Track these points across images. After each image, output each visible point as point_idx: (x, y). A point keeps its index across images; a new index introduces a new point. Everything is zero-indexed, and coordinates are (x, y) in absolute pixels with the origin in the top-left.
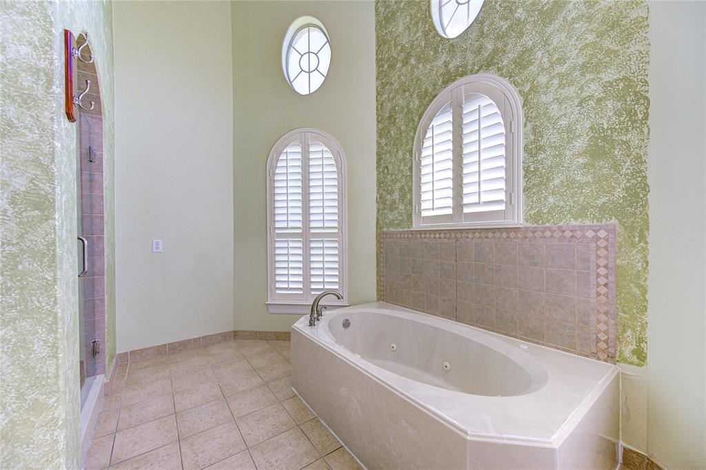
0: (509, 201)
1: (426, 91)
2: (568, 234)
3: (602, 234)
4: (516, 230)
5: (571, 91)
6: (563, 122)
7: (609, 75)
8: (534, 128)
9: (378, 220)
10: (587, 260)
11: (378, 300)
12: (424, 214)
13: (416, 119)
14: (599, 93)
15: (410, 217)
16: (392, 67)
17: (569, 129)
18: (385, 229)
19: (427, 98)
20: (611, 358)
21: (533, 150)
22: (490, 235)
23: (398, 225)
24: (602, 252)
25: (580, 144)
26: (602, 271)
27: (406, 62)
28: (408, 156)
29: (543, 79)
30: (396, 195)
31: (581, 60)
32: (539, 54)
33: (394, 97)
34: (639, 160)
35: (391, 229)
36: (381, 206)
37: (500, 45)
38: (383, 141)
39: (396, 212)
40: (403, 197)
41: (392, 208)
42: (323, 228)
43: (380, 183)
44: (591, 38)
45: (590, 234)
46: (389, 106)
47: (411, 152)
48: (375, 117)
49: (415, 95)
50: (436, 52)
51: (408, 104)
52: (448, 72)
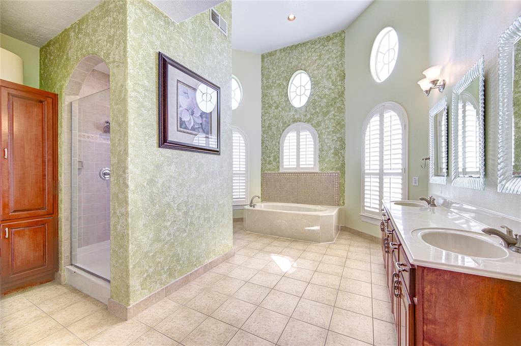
0: (315, 165)
1: (286, 122)
2: (329, 174)
3: (337, 174)
4: (317, 173)
5: (330, 137)
6: (328, 144)
7: (338, 135)
8: (321, 145)
9: (262, 168)
10: (333, 181)
11: (262, 201)
12: (285, 167)
13: (281, 131)
14: (336, 139)
15: (278, 167)
16: (270, 107)
17: (330, 147)
18: (266, 172)
19: (286, 125)
20: (338, 205)
21: (321, 150)
22: (309, 174)
23: (273, 170)
24: (337, 179)
25: (332, 151)
26: (337, 184)
27: (277, 107)
28: (277, 144)
29: (323, 131)
30: (272, 159)
31: (332, 130)
32: (323, 124)
33: (271, 119)
34: (343, 157)
35: (269, 172)
36: (264, 162)
37: (312, 116)
38: (265, 136)
39: (272, 165)
40: (275, 159)
41: (270, 163)
42: (240, 171)
43: (263, 153)
44: (334, 125)
45: (334, 174)
46: (268, 122)
47: (279, 143)
48: (261, 125)
49: (281, 122)
50: (290, 110)
51: (278, 124)
52: (295, 118)
